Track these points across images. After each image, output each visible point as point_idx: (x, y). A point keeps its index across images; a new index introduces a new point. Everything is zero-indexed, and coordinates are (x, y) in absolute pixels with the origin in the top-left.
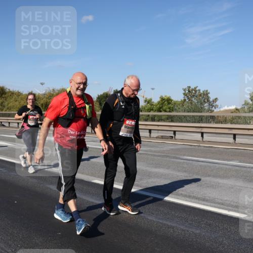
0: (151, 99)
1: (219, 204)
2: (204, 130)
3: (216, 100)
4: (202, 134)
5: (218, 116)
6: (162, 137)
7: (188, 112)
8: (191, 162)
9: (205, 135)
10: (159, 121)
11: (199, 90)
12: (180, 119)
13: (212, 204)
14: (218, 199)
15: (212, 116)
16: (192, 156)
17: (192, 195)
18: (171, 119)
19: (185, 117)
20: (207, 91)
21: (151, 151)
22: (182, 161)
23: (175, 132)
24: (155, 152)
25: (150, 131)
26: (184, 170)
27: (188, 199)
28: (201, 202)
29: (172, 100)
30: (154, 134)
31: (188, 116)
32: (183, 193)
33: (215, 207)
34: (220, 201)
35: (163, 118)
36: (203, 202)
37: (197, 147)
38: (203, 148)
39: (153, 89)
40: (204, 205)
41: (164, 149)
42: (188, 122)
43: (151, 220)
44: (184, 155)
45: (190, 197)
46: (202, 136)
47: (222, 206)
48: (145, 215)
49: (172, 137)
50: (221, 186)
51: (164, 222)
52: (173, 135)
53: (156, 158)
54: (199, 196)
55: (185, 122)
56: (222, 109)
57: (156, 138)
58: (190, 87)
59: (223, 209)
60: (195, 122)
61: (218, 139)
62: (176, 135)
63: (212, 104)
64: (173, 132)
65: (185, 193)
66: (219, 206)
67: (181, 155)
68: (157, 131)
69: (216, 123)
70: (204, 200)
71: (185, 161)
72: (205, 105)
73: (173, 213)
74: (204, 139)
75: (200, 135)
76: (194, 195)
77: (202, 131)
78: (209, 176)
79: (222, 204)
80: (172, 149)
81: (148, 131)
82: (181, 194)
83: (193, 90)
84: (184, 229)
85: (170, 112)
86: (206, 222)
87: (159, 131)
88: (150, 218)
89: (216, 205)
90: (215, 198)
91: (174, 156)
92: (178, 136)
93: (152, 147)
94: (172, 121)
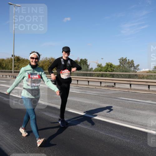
0: (101, 65)
1: (140, 125)
2: (132, 83)
3: (138, 65)
4: (131, 85)
5: (139, 75)
6: (108, 86)
7: (122, 72)
8: (124, 101)
9: (132, 85)
10: (105, 77)
11: (129, 60)
12: (118, 76)
13: (136, 125)
14: (140, 122)
15: (136, 75)
16: (125, 98)
17: (125, 120)
18: (113, 76)
19: (120, 75)
20: (133, 60)
21: (101, 94)
22: (120, 100)
23: (115, 84)
24: (104, 94)
25: (101, 83)
26: (120, 105)
27: (122, 122)
28: (130, 124)
29: (113, 65)
30: (103, 84)
31: (122, 74)
32: (120, 118)
33: (138, 127)
34: (141, 124)
35: (108, 75)
36: (131, 124)
37: (127, 92)
38: (131, 93)
39: (102, 59)
40: (132, 125)
41: (109, 93)
42: (123, 78)
43: (101, 134)
44: (120, 97)
45: (123, 121)
46: (131, 86)
47: (142, 126)
48: (98, 131)
49: (113, 86)
50: (141, 115)
51: (109, 135)
52: (114, 85)
53: (104, 98)
54: (129, 121)
55: (120, 78)
56: (141, 71)
57: (104, 86)
58: (123, 58)
59: (142, 128)
60: (126, 78)
61: (139, 87)
62: (116, 85)
63: (136, 68)
64: (114, 83)
65: (121, 119)
66: (140, 126)
67: (118, 96)
68: (105, 83)
69: (138, 78)
70: (132, 123)
71: (121, 100)
72: (132, 68)
73: (114, 130)
74: (132, 88)
75: (129, 85)
76: (126, 120)
77: (131, 83)
78: (134, 109)
79: (142, 125)
80: (114, 93)
81: (100, 82)
82: (119, 119)
83: (124, 59)
84: (121, 139)
85: (112, 72)
86: (133, 136)
87: (106, 83)
88: (101, 132)
89: (139, 126)
90: (138, 122)
91: (114, 97)
92: (117, 86)
93: (102, 92)
94: (113, 77)
